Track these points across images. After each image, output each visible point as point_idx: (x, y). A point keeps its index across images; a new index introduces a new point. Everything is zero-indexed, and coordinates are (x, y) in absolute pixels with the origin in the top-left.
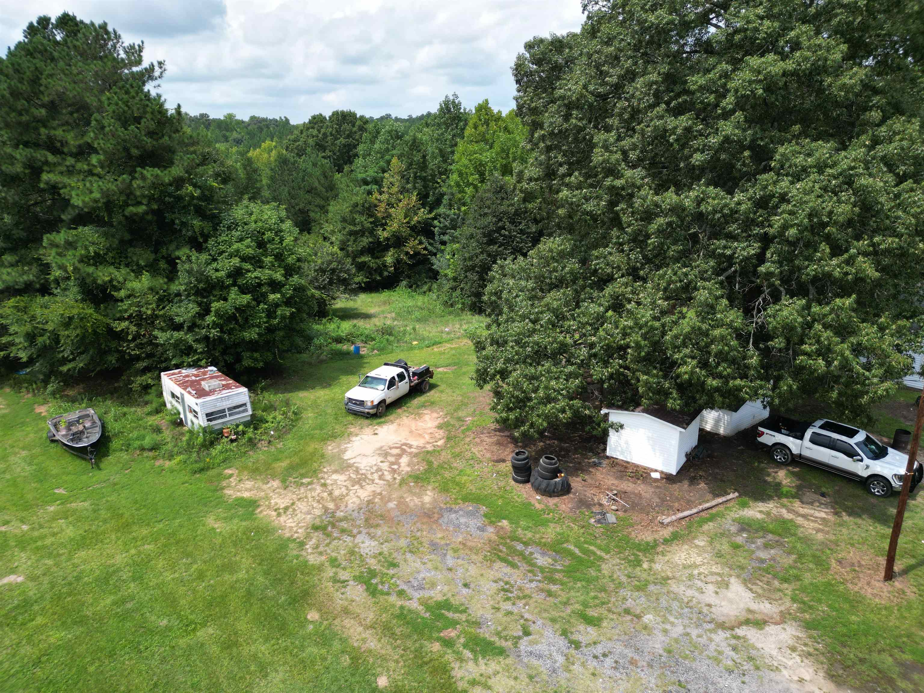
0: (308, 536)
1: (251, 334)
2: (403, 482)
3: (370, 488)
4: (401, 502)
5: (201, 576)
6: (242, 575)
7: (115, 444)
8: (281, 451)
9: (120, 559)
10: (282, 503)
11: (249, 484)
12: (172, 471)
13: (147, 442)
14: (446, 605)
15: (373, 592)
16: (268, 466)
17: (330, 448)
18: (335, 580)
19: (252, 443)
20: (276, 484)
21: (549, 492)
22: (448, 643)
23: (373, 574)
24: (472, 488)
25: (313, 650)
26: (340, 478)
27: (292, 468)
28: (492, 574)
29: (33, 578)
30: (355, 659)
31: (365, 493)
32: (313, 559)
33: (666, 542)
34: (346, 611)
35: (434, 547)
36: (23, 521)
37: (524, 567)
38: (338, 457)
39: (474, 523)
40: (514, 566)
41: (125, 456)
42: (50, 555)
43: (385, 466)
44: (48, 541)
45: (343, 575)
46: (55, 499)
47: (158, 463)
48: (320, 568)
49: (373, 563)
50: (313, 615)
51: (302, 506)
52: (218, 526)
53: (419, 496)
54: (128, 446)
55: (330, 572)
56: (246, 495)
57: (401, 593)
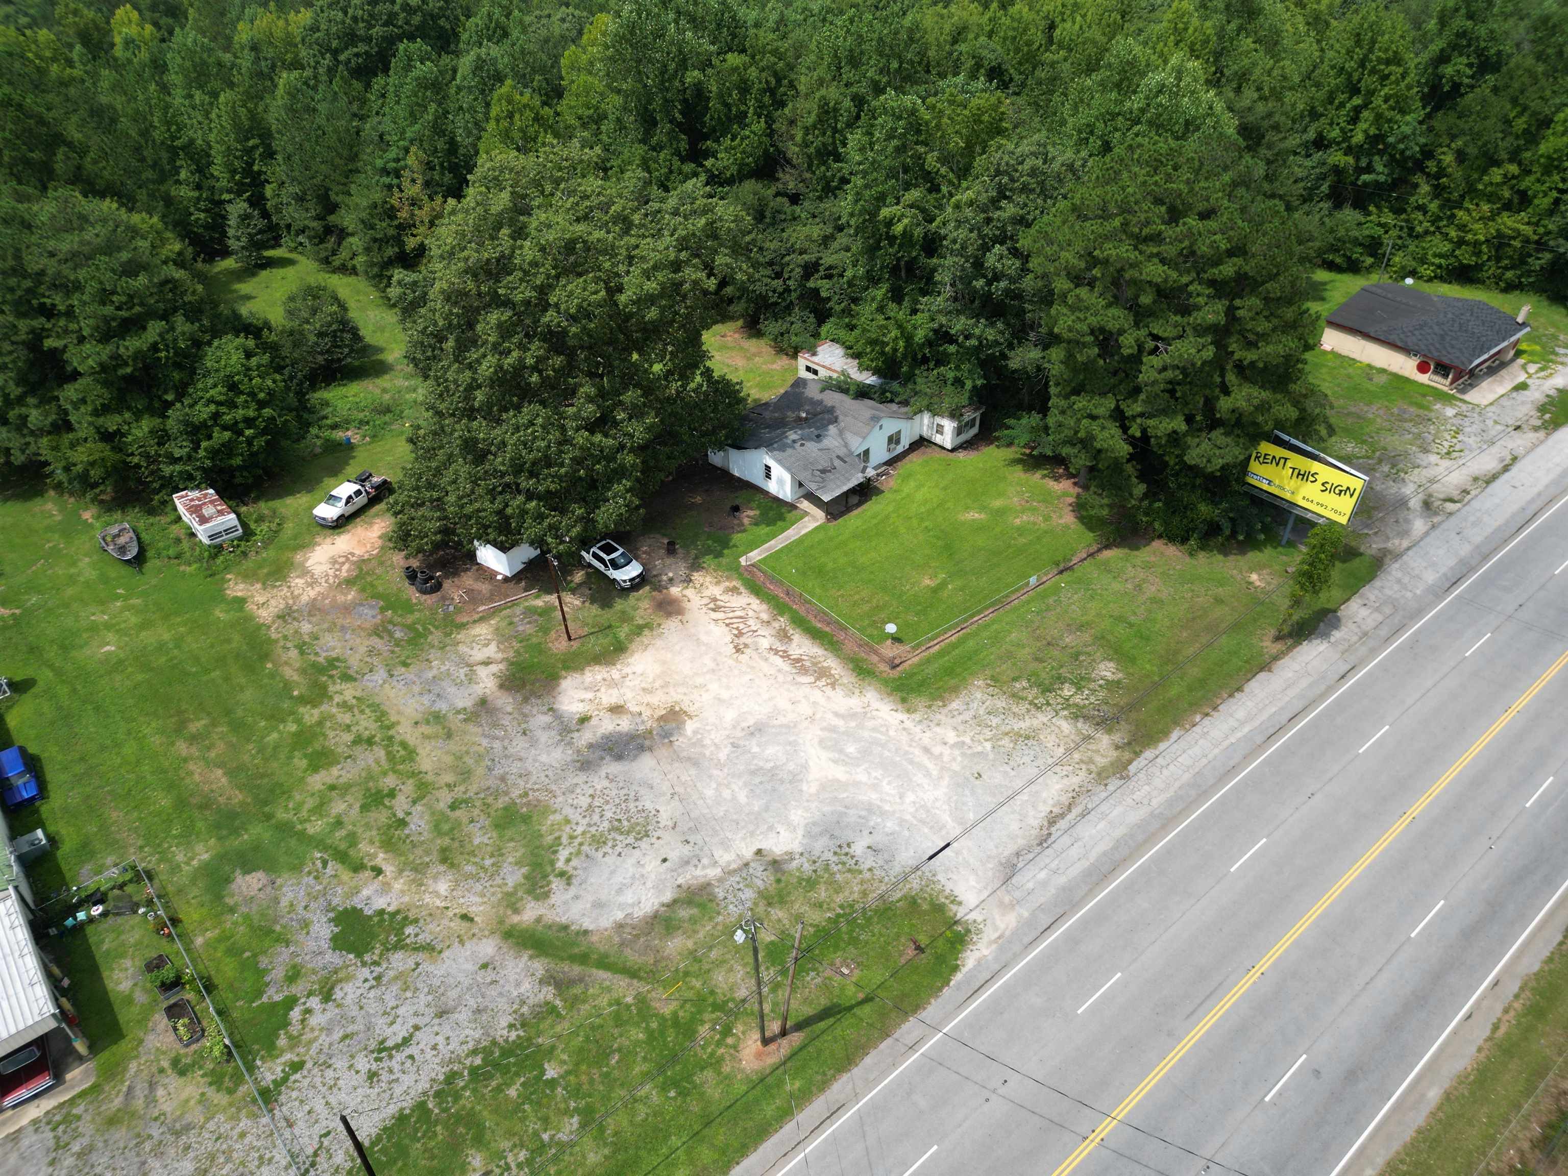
0: (274, 622)
1: (237, 461)
2: (340, 584)
3: (317, 589)
4: (334, 600)
5: (212, 646)
6: (234, 645)
7: (150, 553)
8: (264, 560)
9: (166, 636)
10: (261, 599)
11: (241, 586)
12: (191, 575)
13: (171, 552)
14: (337, 659)
15: (302, 653)
16: (255, 574)
17: (299, 557)
18: (284, 647)
19: (245, 554)
20: (258, 586)
21: (424, 592)
22: (331, 677)
23: (305, 643)
24: (380, 589)
25: (266, 681)
26: (301, 582)
27: (269, 575)
28: (367, 643)
29: (119, 648)
30: (285, 685)
31: (312, 593)
32: (274, 636)
33: (475, 622)
34: (286, 663)
35: (343, 629)
36: (103, 613)
37: (387, 638)
38: (302, 564)
39: (371, 612)
40: (381, 638)
41: (157, 563)
42: (126, 635)
43: (331, 572)
44: (123, 626)
45: (289, 645)
46: (117, 597)
47: (182, 568)
48: (276, 641)
49: (306, 638)
50: (269, 665)
51: (273, 602)
52: (222, 616)
53: (346, 595)
54: (159, 555)
55: (282, 643)
56: (239, 594)
57: (316, 654)
